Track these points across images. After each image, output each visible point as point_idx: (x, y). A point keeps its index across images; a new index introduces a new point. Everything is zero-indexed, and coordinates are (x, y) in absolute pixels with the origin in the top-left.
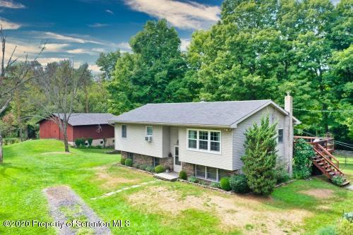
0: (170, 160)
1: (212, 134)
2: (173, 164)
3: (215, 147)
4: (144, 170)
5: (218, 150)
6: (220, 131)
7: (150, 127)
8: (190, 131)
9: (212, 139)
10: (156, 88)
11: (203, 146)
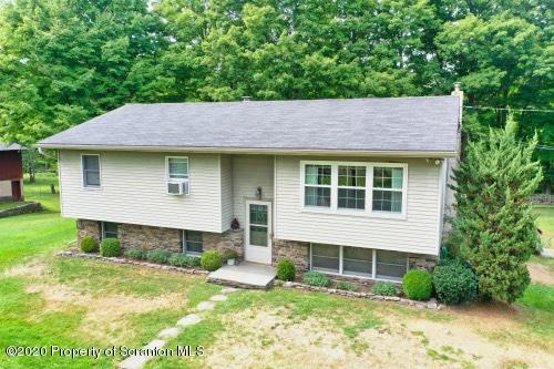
0: (234, 236)
1: (377, 172)
2: (242, 244)
3: (386, 202)
4: (166, 263)
5: (398, 209)
6: (405, 166)
7: (177, 159)
8: (307, 166)
9: (377, 183)
10: (104, 75)
11: (351, 200)
